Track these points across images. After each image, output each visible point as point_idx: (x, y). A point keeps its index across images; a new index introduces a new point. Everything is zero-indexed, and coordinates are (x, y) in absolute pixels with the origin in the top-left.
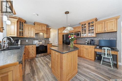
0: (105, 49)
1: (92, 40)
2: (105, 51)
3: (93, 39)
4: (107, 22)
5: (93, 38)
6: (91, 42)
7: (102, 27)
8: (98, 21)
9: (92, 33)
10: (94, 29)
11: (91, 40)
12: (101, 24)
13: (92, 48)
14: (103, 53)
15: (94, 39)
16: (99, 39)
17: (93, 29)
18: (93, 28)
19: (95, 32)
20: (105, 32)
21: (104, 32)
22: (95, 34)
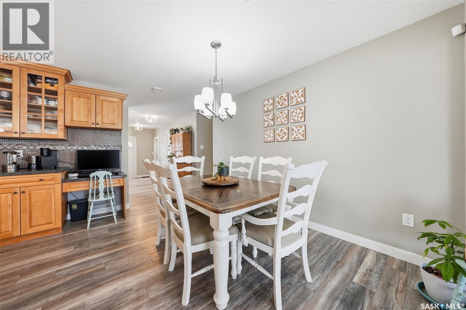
0: (98, 178)
1: (49, 150)
2: (99, 181)
3: (51, 148)
4: (102, 100)
5: (50, 143)
6: (43, 158)
7: (88, 111)
8: (72, 83)
9: (46, 121)
10: (61, 107)
11: (45, 153)
12: (86, 100)
13: (53, 182)
14: (93, 190)
15: (57, 148)
16: (75, 148)
17: (55, 109)
18: (52, 104)
19: (60, 122)
20: (98, 126)
21: (94, 126)
22: (63, 127)
